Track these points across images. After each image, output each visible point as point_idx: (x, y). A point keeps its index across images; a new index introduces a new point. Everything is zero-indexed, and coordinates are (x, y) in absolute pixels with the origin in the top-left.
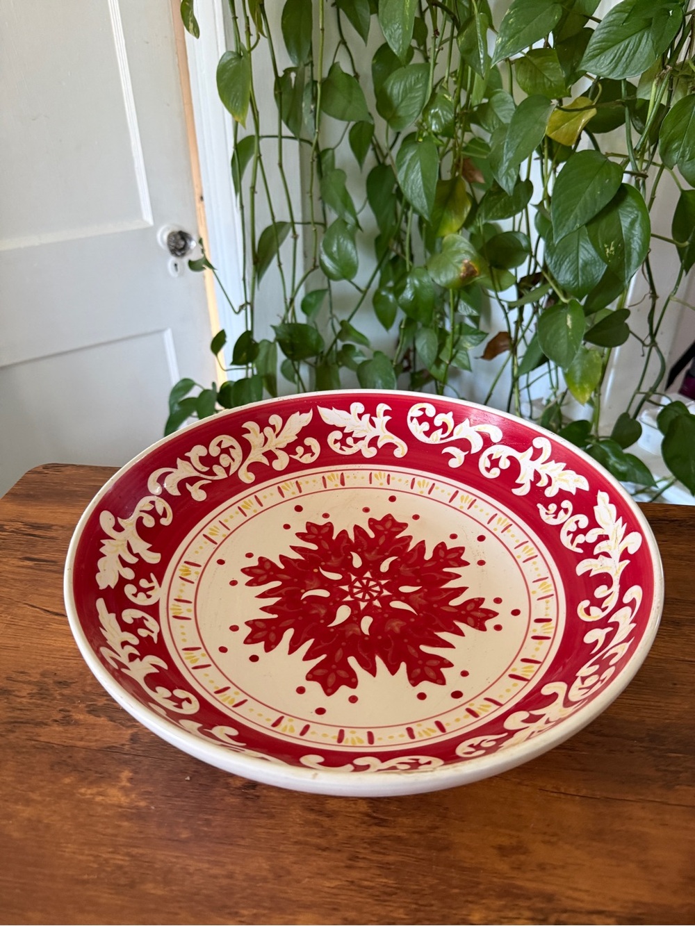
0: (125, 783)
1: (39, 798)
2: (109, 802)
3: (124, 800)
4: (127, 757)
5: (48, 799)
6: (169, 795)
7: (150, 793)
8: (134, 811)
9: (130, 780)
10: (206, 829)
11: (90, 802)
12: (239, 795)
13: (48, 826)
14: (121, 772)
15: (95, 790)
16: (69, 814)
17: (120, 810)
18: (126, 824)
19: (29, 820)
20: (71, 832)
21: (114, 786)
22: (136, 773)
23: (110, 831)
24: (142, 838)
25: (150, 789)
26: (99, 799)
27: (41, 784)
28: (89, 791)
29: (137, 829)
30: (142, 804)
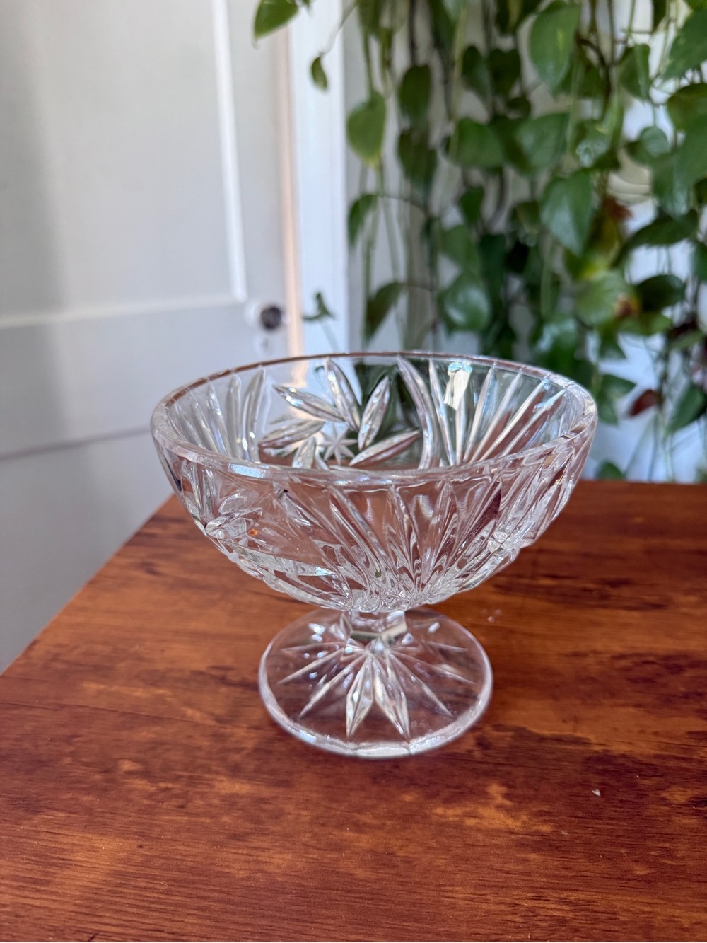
0: (500, 800)
1: (375, 822)
2: (490, 826)
3: (511, 823)
4: (483, 766)
5: (388, 822)
6: (580, 815)
7: (549, 814)
8: (537, 838)
9: (507, 796)
10: (669, 862)
11: (459, 826)
12: (692, 815)
13: (408, 861)
14: (485, 786)
15: (459, 811)
16: (433, 844)
17: (513, 837)
18: (533, 856)
19: (371, 851)
20: (450, 869)
21: (486, 805)
22: (510, 786)
23: (511, 867)
24: (574, 877)
25: (546, 808)
26: (470, 822)
27: (369, 802)
28: (450, 812)
29: (556, 863)
30: (546, 828)
